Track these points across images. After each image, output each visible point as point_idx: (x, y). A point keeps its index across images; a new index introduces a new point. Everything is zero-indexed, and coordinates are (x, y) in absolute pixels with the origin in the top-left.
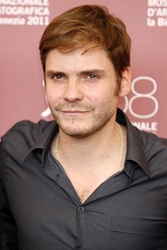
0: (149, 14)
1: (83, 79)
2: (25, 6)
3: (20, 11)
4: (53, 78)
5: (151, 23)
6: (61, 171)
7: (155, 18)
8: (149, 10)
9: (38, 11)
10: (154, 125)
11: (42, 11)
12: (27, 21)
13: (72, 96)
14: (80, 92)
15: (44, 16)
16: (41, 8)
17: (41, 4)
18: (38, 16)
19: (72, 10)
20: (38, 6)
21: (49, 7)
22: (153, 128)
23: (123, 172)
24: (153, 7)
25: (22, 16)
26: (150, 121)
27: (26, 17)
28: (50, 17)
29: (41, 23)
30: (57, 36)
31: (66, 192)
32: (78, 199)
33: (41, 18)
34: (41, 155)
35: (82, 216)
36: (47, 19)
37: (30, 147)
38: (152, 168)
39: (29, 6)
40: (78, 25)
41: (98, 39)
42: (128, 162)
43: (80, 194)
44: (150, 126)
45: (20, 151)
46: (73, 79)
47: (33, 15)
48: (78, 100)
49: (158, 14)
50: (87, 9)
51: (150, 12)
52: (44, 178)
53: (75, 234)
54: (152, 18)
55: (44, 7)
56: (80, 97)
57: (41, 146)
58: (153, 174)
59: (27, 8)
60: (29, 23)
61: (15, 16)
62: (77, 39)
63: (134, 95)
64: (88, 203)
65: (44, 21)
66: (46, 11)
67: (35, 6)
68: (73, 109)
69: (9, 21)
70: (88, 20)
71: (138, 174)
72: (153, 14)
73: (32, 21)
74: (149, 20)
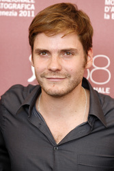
0: (106, 11)
1: (61, 56)
2: (17, 3)
3: (14, 6)
4: (39, 54)
5: (107, 17)
6: (42, 121)
7: (110, 13)
8: (106, 7)
9: (26, 7)
10: (107, 89)
11: (29, 7)
12: (19, 13)
13: (54, 67)
14: (60, 65)
15: (31, 11)
16: (29, 5)
17: (29, 2)
18: (27, 10)
19: (54, 6)
20: (27, 3)
21: (35, 4)
22: (107, 91)
23: (87, 123)
24: (108, 6)
25: (15, 10)
26: (104, 87)
27: (18, 11)
28: (35, 11)
29: (29, 15)
30: (44, 24)
31: (46, 136)
32: (54, 141)
33: (29, 12)
34: (28, 109)
35: (57, 153)
36: (33, 12)
37: (21, 103)
38: (107, 120)
39: (21, 3)
40: (59, 16)
41: (74, 27)
42: (91, 116)
43: (55, 137)
44: (105, 90)
45: (14, 106)
46: (55, 55)
47: (23, 9)
48: (58, 70)
49: (112, 11)
50: (64, 6)
51: (106, 9)
52: (31, 126)
53: (52, 166)
54: (107, 13)
55: (31, 4)
56: (60, 68)
57: (28, 103)
58: (109, 125)
59: (19, 5)
60: (20, 15)
61: (11, 10)
62: (59, 26)
63: (94, 68)
64: (61, 145)
65: (31, 14)
66: (33, 7)
67: (25, 3)
68: (54, 77)
69: (6, 13)
70: (65, 13)
71: (97, 124)
72: (108, 11)
73: (23, 14)
74: (105, 14)
